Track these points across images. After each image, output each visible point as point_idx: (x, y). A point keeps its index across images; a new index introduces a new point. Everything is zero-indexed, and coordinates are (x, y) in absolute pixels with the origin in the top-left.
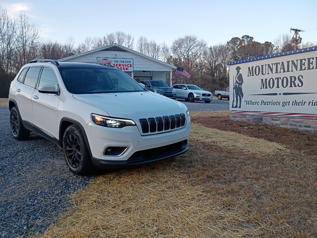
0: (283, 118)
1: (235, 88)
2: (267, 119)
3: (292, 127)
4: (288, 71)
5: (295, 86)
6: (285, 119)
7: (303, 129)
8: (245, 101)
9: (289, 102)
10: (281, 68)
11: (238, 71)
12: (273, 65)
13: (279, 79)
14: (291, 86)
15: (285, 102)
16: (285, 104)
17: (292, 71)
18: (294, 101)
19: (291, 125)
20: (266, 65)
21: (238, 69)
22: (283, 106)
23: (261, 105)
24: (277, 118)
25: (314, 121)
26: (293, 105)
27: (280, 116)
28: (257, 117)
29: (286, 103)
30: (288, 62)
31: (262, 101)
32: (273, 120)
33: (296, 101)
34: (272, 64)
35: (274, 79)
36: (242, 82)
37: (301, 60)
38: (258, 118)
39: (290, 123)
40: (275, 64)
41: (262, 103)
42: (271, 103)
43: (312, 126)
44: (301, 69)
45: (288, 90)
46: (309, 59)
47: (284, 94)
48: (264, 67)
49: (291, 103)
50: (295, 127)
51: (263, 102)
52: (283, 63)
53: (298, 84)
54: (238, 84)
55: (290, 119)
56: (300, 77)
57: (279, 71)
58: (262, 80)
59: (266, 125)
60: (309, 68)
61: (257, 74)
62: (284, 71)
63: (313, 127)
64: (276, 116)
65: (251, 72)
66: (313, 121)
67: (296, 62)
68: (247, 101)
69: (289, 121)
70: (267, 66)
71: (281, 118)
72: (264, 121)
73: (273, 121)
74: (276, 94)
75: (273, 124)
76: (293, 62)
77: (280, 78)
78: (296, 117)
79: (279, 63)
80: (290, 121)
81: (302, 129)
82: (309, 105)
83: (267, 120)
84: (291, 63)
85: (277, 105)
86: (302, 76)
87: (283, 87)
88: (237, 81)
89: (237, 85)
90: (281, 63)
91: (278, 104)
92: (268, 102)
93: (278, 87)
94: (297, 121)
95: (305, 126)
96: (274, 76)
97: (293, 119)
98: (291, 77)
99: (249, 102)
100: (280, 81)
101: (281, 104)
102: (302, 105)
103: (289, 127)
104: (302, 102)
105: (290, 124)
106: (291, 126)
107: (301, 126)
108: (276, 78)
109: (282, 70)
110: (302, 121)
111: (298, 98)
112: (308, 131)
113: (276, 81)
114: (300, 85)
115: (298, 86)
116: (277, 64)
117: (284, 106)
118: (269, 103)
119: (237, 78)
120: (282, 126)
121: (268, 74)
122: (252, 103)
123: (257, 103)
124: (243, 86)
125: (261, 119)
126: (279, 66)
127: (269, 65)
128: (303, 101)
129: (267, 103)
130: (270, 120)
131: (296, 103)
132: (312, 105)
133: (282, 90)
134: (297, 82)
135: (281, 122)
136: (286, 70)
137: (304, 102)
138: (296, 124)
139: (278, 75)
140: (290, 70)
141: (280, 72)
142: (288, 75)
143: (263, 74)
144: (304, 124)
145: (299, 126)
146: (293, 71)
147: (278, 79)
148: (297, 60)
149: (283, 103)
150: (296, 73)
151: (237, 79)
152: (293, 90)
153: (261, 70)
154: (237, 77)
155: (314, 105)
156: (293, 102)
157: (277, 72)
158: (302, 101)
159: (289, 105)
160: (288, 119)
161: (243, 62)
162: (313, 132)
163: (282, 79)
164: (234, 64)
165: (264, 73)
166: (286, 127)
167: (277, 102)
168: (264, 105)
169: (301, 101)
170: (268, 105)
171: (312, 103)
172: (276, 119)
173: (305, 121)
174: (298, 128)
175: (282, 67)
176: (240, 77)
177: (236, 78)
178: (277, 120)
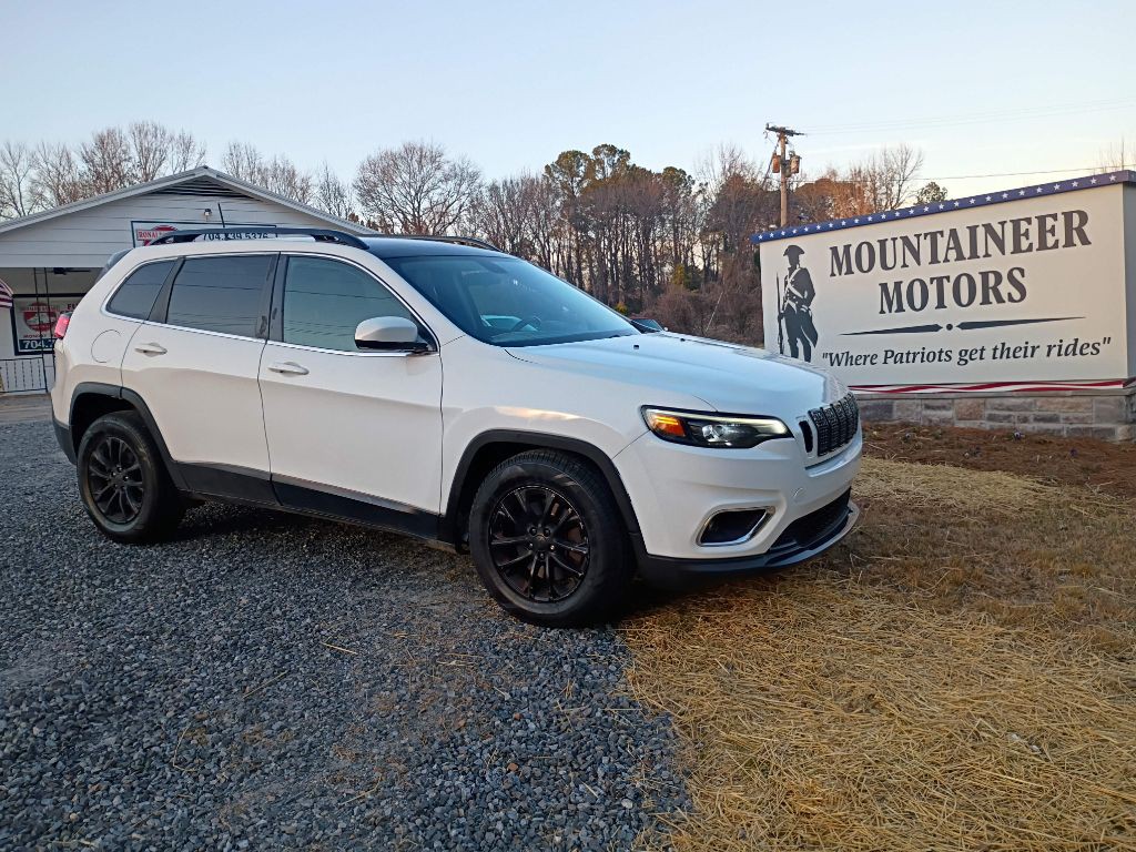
0: (964, 401)
1: (785, 314)
2: (911, 406)
3: (996, 425)
4: (974, 255)
5: (1000, 300)
6: (970, 402)
7: (1034, 428)
8: (825, 355)
9: (983, 350)
10: (948, 249)
11: (794, 262)
12: (922, 238)
13: (945, 280)
14: (986, 301)
15: (966, 351)
16: (967, 358)
17: (987, 255)
18: (1000, 347)
19: (991, 418)
20: (894, 239)
21: (794, 253)
22: (963, 361)
23: (885, 363)
24: (945, 402)
25: (1070, 400)
26: (994, 358)
27: (952, 395)
28: (871, 403)
29: (971, 354)
30: (973, 230)
31: (886, 352)
32: (928, 407)
33: (1003, 344)
34: (918, 236)
35: (927, 282)
36: (812, 294)
37: (1016, 223)
38: (876, 407)
39: (988, 412)
40: (926, 235)
41: (886, 357)
42: (919, 357)
43: (1062, 416)
44: (1017, 249)
45: (977, 312)
46: (1042, 220)
47: (964, 326)
48: (889, 244)
49: (988, 354)
50: (1006, 424)
51: (889, 354)
52: (953, 233)
53: (1010, 294)
54: (794, 301)
55: (989, 400)
56: (1017, 274)
57: (941, 257)
58: (884, 287)
59: (905, 425)
60: (1043, 246)
61: (865, 267)
62: (960, 257)
63: (1067, 419)
64: (938, 396)
65: (843, 261)
66: (1064, 403)
67: (998, 229)
68: (834, 356)
69: (986, 408)
70: (899, 243)
71: (956, 401)
72: (896, 414)
73: (929, 412)
74: (936, 328)
75: (931, 421)
76: (988, 228)
77: (948, 278)
78: (1009, 394)
79: (942, 233)
80: (989, 406)
81: (1031, 427)
82: (1048, 355)
83: (908, 410)
84: (981, 232)
85: (940, 360)
86: (1022, 271)
87: (960, 304)
88: (790, 292)
89: (793, 305)
90: (947, 234)
91: (943, 355)
92: (908, 353)
93: (941, 305)
94: (1014, 406)
95: (1037, 419)
96: (927, 271)
97: (997, 401)
98: (985, 275)
99: (840, 356)
100: (948, 287)
101: (955, 357)
102: (1025, 356)
103: (987, 425)
104: (1026, 348)
105: (990, 415)
106: (992, 423)
107: (1025, 420)
108: (932, 280)
109: (953, 254)
110: (1031, 404)
111: (1013, 336)
112: (1051, 433)
113: (933, 289)
114: (1016, 295)
115: (1011, 299)
116: (933, 236)
117: (966, 361)
118: (911, 356)
119: (792, 283)
120: (961, 425)
121: (905, 266)
122: (851, 360)
123: (869, 359)
124: (815, 308)
125: (889, 409)
126: (942, 243)
127: (906, 240)
128: (1029, 345)
129: (905, 356)
130: (919, 409)
131: (1004, 351)
132: (1059, 355)
133: (954, 314)
134: (1006, 288)
135: (957, 413)
136: (966, 252)
137: (1033, 348)
138: (1009, 416)
139: (939, 270)
140: (981, 252)
141: (946, 260)
142: (974, 268)
143: (884, 266)
144: (1036, 413)
145: (1019, 420)
146: (990, 256)
147: (940, 280)
148: (1003, 223)
149: (960, 354)
150: (1001, 262)
151: (789, 285)
152: (994, 311)
153: (878, 255)
154: (789, 281)
155: (1066, 355)
156: (995, 349)
157: (934, 260)
158: (1027, 343)
159: (981, 358)
160: (981, 401)
161: (813, 232)
162: (1064, 433)
163: (952, 280)
164: (778, 237)
165: (890, 264)
166: (976, 427)
167: (941, 352)
168: (895, 362)
169: (1023, 345)
170: (907, 362)
171: (1057, 348)
172: (939, 403)
173: (1038, 404)
174: (1017, 425)
175: (952, 245)
176: (803, 281)
177: (786, 283)
178: (944, 408)
